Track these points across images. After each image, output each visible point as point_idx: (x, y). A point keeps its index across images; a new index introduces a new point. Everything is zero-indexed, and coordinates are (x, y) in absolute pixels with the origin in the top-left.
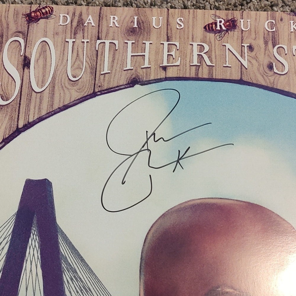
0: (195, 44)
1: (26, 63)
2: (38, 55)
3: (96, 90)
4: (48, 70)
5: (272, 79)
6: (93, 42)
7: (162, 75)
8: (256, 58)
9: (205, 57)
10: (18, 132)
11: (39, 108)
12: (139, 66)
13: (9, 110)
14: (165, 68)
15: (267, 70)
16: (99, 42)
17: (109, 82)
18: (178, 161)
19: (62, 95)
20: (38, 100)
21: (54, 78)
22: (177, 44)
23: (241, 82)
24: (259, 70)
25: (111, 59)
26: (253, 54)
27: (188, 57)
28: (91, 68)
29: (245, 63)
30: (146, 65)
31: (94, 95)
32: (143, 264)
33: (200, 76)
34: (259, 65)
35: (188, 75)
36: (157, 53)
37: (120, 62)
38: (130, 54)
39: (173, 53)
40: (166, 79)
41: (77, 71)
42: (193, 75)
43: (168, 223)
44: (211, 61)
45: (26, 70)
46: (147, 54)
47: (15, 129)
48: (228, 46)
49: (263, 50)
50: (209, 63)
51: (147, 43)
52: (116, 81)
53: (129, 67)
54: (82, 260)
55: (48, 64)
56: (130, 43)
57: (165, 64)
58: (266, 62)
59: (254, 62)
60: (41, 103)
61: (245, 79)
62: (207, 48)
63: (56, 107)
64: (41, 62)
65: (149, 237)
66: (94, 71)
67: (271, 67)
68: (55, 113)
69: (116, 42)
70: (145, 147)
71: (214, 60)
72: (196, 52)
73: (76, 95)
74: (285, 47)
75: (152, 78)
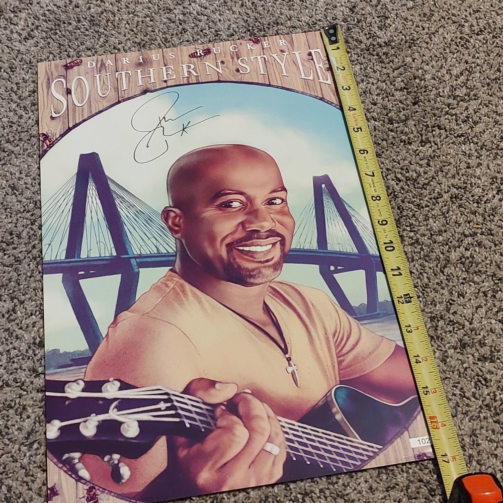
0: (184, 66)
1: (69, 92)
2: (76, 86)
3: (120, 100)
4: (84, 94)
5: (240, 77)
6: (113, 74)
7: (165, 85)
8: (227, 67)
9: (192, 72)
10: (70, 129)
11: (82, 115)
12: (148, 82)
13: (61, 118)
14: (165, 81)
15: (236, 73)
16: (117, 73)
17: (128, 94)
18: (183, 130)
19: (97, 105)
20: (81, 111)
21: (89, 97)
22: (172, 67)
23: (219, 81)
24: (230, 73)
25: (128, 81)
26: (225, 65)
27: (181, 73)
28: (115, 88)
29: (220, 71)
30: (153, 81)
31: (119, 102)
32: (169, 187)
33: (190, 82)
34: (230, 71)
35: (182, 83)
36: (159, 74)
37: (134, 82)
38: (140, 77)
39: (170, 73)
40: (167, 87)
41: (106, 91)
42: (186, 83)
43: (182, 163)
44: (197, 73)
45: (69, 95)
46: (152, 75)
47: (67, 128)
48: (207, 63)
49: (231, 62)
50: (196, 75)
51: (151, 70)
52: (133, 93)
53: (141, 84)
54: (127, 191)
55: (84, 90)
56: (139, 71)
57: (165, 79)
58: (234, 68)
59: (226, 69)
60: (82, 112)
61: (221, 79)
62: (192, 67)
63: (93, 113)
64: (79, 89)
65: (170, 172)
66: (117, 90)
67: (238, 71)
68: (94, 116)
69: (130, 72)
70: (160, 125)
71: (198, 72)
72: (185, 70)
73: (106, 105)
74: (246, 59)
75: (158, 88)
